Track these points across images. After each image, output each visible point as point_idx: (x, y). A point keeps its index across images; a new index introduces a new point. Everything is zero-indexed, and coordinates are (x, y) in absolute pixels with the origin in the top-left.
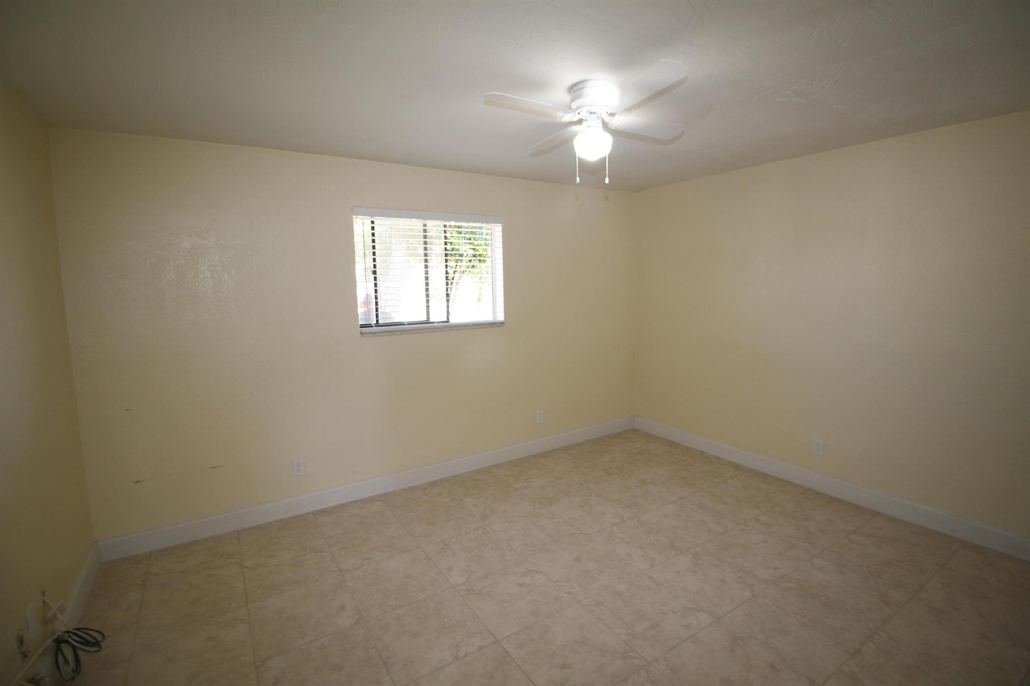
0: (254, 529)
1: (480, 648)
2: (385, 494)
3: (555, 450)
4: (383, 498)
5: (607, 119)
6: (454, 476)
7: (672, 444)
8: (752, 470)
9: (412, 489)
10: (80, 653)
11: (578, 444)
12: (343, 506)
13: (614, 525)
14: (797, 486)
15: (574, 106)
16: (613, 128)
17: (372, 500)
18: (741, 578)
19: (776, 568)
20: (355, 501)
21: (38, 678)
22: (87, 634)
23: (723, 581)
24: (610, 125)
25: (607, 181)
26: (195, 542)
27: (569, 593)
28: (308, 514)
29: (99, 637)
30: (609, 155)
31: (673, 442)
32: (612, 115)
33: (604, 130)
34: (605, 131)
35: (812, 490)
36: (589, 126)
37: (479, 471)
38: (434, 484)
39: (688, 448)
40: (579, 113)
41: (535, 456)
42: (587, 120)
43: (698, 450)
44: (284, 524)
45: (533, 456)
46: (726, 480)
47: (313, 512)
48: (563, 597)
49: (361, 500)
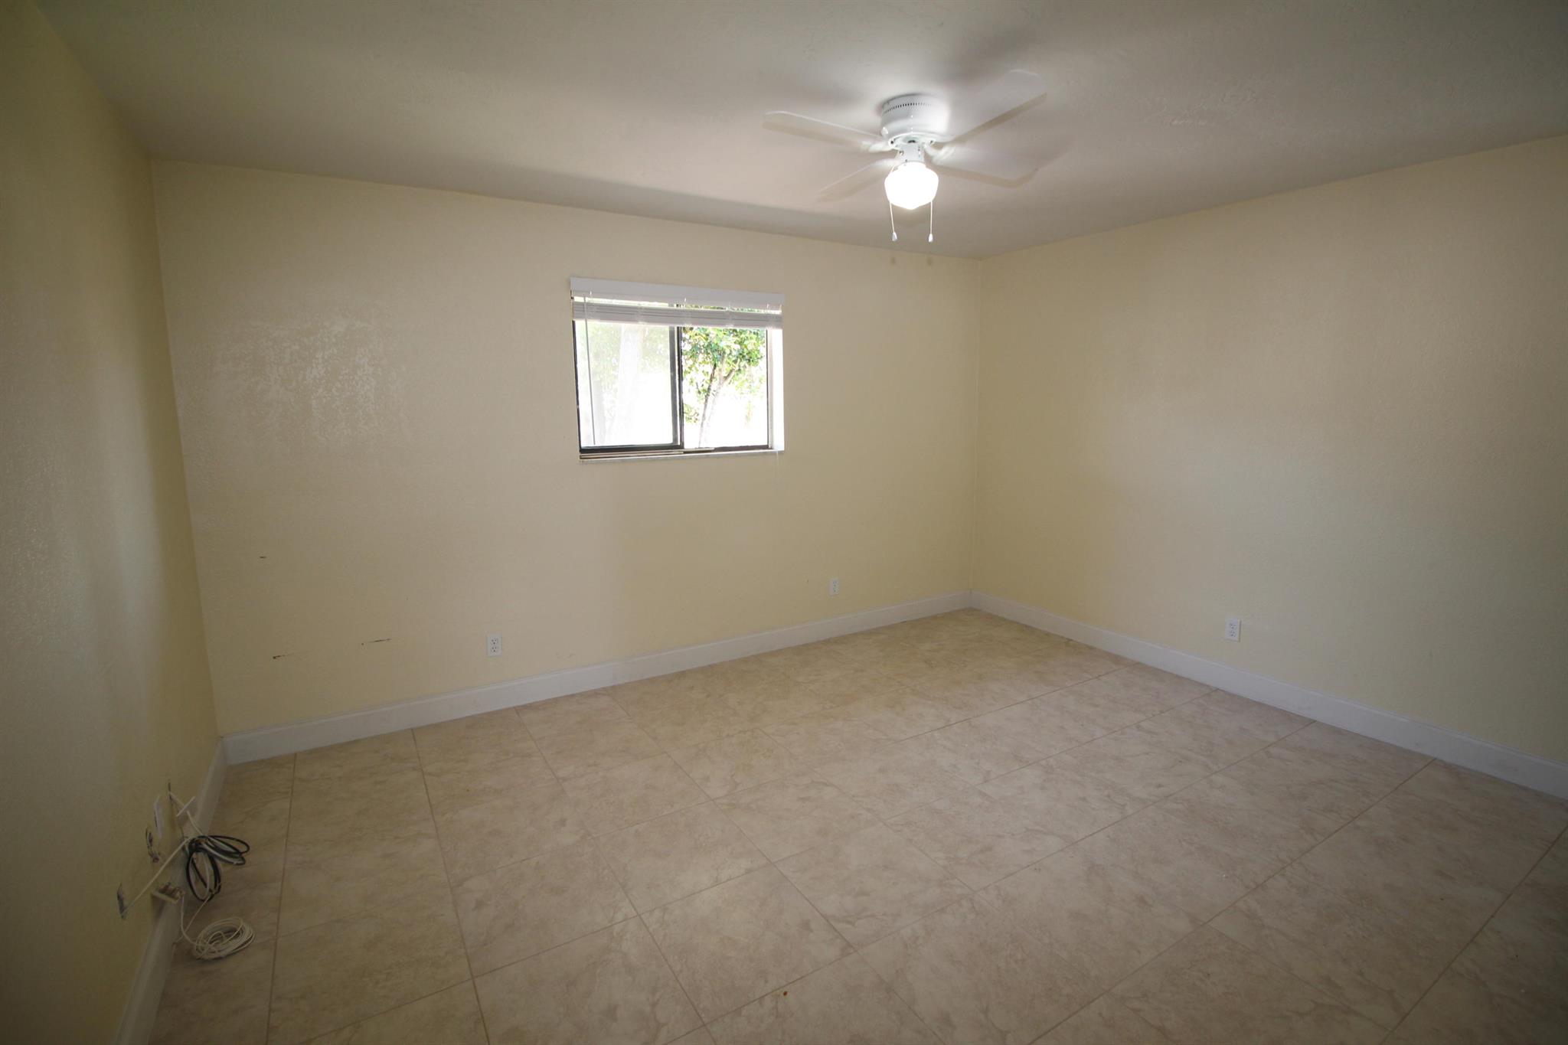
0: (437, 727)
1: (749, 871)
2: (613, 687)
3: (855, 634)
4: (611, 691)
5: (931, 152)
6: (710, 666)
7: (1025, 629)
8: (1138, 663)
9: (652, 681)
10: (220, 864)
11: (890, 627)
12: (556, 700)
13: (935, 730)
14: (1202, 685)
15: (885, 131)
16: (939, 163)
17: (595, 694)
18: (1109, 796)
19: (1160, 786)
20: (573, 696)
21: (172, 887)
22: (223, 842)
23: (1084, 799)
24: (934, 160)
25: (931, 238)
26: (356, 742)
27: (869, 810)
28: (508, 709)
29: (243, 848)
30: (934, 201)
31: (1026, 626)
32: (938, 146)
33: (927, 167)
34: (930, 168)
35: (1222, 691)
36: (906, 161)
37: (745, 660)
38: (682, 674)
39: (1048, 634)
40: (892, 142)
41: (827, 642)
42: (903, 152)
43: (1062, 637)
44: (474, 723)
45: (824, 641)
46: (1100, 676)
47: (514, 708)
48: (860, 814)
49: (581, 694)
